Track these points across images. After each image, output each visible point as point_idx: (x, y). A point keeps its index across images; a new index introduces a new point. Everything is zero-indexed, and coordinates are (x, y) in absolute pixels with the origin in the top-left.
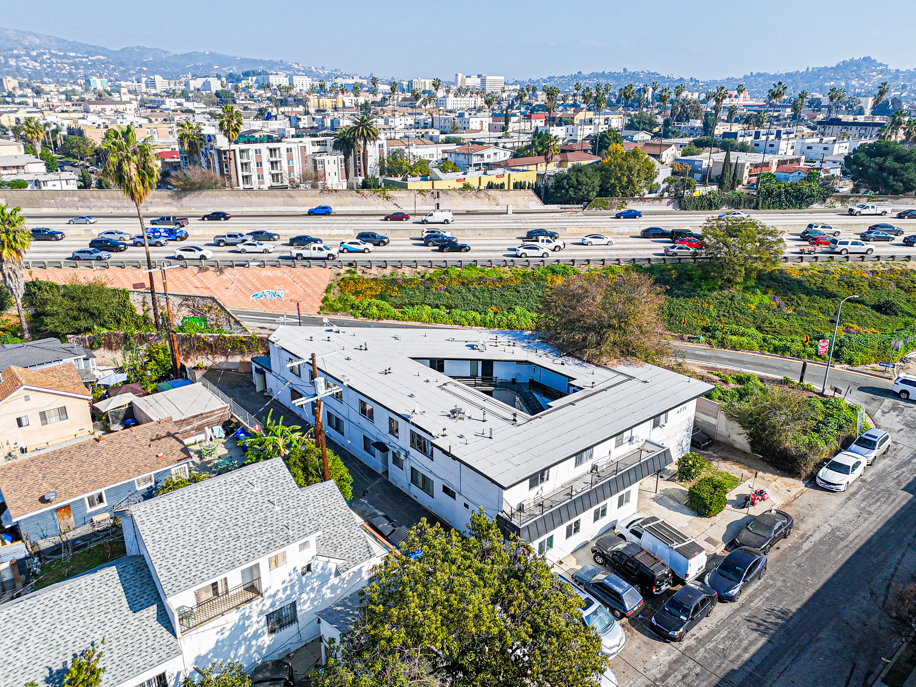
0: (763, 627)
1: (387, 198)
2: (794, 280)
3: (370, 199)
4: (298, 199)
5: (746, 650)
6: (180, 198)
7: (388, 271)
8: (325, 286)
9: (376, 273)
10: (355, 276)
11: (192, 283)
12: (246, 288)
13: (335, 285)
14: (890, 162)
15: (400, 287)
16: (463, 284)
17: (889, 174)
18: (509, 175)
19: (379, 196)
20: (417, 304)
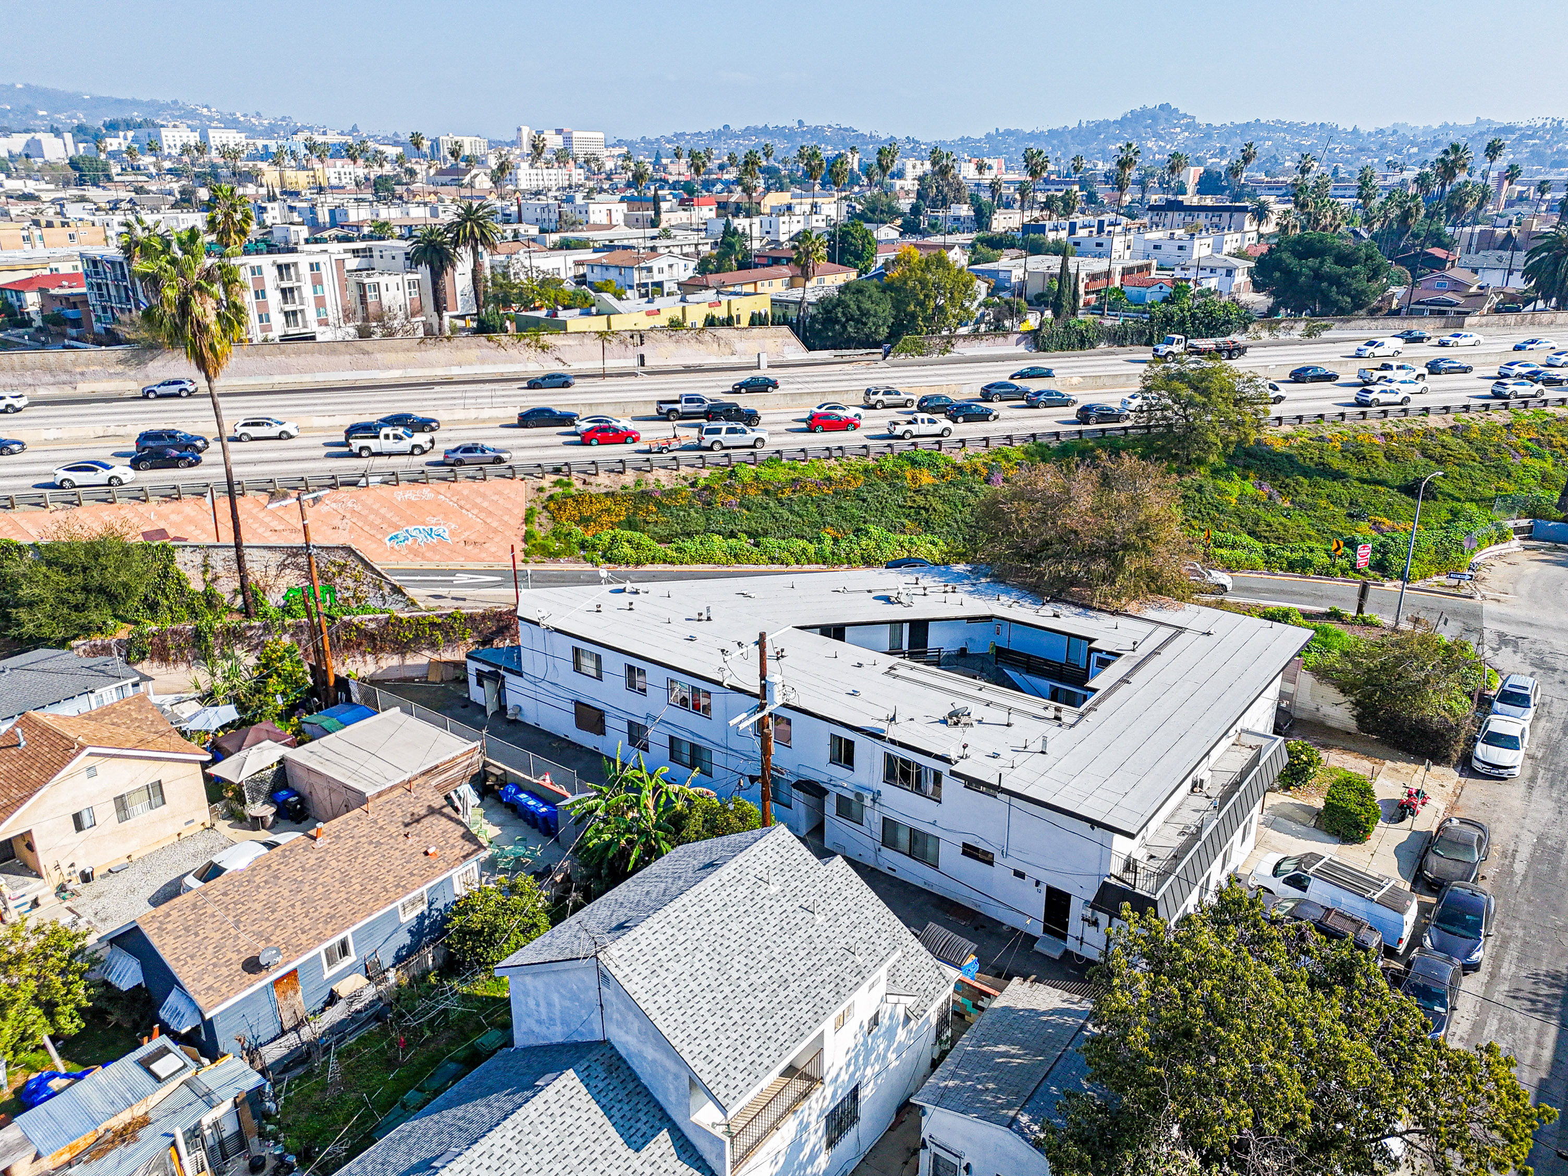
0: (1540, 1005)
1: (543, 348)
2: (1281, 454)
3: (513, 352)
4: (378, 356)
5: (1539, 1044)
6: (141, 363)
7: (629, 478)
8: (522, 514)
9: (607, 482)
10: (572, 491)
11: (262, 523)
12: (371, 525)
13: (538, 509)
14: (1329, 266)
15: (658, 504)
16: (766, 492)
17: (1331, 285)
18: (729, 302)
19: (528, 345)
20: (697, 533)
